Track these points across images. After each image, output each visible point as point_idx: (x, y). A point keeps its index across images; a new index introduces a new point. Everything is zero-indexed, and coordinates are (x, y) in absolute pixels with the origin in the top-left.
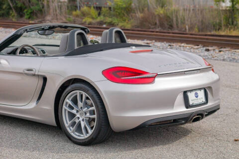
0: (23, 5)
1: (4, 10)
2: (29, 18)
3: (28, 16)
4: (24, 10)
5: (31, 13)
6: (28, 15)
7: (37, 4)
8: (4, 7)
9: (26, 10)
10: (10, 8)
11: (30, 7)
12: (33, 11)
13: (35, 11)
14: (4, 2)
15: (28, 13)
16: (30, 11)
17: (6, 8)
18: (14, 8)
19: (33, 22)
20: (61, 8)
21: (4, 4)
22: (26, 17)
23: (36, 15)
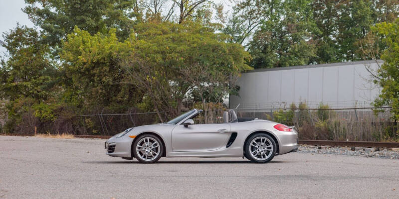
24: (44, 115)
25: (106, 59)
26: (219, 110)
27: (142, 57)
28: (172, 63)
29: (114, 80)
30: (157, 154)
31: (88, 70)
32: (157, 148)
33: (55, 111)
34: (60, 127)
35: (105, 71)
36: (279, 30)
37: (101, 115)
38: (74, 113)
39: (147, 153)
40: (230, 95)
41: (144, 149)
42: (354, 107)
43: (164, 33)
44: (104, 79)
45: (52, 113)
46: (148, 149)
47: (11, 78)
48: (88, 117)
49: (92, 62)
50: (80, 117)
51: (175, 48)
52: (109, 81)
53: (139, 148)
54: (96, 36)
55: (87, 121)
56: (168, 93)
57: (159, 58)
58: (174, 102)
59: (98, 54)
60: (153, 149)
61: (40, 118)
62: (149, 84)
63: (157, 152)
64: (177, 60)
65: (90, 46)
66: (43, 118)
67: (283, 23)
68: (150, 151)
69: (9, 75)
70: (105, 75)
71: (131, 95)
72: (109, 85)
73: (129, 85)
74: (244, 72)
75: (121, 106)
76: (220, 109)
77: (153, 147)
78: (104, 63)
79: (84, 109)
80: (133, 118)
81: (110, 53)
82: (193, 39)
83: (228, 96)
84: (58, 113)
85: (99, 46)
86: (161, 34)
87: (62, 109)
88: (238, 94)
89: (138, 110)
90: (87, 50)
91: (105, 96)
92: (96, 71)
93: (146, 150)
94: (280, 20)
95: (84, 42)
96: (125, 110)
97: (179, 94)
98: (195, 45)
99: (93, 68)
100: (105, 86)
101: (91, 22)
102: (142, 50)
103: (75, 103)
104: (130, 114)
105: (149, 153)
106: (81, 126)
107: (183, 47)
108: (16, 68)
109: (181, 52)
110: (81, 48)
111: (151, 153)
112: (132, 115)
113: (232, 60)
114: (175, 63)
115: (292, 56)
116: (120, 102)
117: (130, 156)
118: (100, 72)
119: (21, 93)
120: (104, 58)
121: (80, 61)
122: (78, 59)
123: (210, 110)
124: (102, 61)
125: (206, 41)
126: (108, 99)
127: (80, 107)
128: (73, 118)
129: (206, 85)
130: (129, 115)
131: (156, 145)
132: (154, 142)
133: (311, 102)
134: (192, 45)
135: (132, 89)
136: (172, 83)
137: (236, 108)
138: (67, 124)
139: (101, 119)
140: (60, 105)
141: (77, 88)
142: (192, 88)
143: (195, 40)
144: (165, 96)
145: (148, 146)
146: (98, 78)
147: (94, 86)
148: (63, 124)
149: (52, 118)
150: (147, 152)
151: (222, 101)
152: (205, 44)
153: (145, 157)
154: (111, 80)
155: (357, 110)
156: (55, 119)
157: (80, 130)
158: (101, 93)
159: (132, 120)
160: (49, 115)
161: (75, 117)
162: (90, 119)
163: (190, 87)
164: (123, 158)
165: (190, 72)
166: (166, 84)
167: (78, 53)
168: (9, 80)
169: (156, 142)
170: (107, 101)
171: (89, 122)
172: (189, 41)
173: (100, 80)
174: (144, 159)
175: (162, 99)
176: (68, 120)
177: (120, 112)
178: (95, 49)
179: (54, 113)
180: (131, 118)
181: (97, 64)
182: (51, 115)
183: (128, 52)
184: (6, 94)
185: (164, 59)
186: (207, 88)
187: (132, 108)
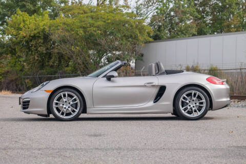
25: (41, 33)
26: (128, 71)
27: (67, 31)
28: (91, 35)
29: (47, 49)
30: (77, 111)
31: (27, 42)
32: (77, 104)
33: (3, 74)
36: (169, 14)
37: (37, 76)
38: (17, 75)
39: (65, 110)
40: (136, 60)
41: (61, 105)
42: (239, 68)
43: (85, 13)
44: (39, 49)
46: (66, 105)
48: (28, 78)
49: (30, 36)
50: (22, 78)
51: (93, 24)
52: (43, 51)
53: (57, 104)
54: (33, 16)
55: (27, 81)
56: (88, 58)
57: (81, 32)
58: (93, 66)
59: (35, 30)
60: (72, 105)
62: (73, 52)
63: (76, 108)
64: (95, 33)
65: (28, 24)
67: (172, 10)
68: (69, 107)
70: (40, 46)
71: (60, 61)
72: (43, 53)
73: (58, 53)
74: (147, 42)
75: (52, 70)
77: (71, 103)
78: (39, 37)
79: (24, 72)
81: (44, 29)
82: (107, 17)
83: (134, 61)
84: (5, 75)
85: (36, 24)
86: (82, 14)
87: (8, 72)
88: (142, 60)
89: (65, 72)
90: (26, 26)
91: (40, 62)
92: (33, 43)
93: (64, 106)
94: (170, 7)
95: (24, 21)
97: (96, 60)
98: (109, 21)
99: (31, 41)
100: (40, 54)
101: (30, 6)
102: (68, 25)
103: (18, 68)
104: (59, 76)
105: (67, 109)
106: (22, 84)
107: (100, 23)
109: (98, 27)
110: (21, 25)
111: (70, 109)
113: (138, 32)
114: (93, 35)
115: (180, 33)
116: (52, 66)
117: (46, 113)
118: (36, 44)
120: (39, 33)
121: (21, 35)
122: (19, 34)
124: (38, 35)
125: (118, 18)
126: (43, 65)
127: (21, 70)
128: (16, 80)
129: (117, 53)
131: (75, 100)
132: (73, 97)
133: (203, 64)
134: (107, 21)
135: (61, 57)
136: (91, 52)
137: (142, 70)
138: (11, 84)
139: (37, 79)
140: (6, 69)
141: (19, 57)
142: (107, 55)
143: (109, 17)
144: (86, 61)
145: (66, 102)
146: (35, 49)
147: (32, 54)
148: (9, 83)
150: (65, 108)
151: (130, 65)
152: (117, 20)
153: (63, 114)
154: (44, 49)
155: (242, 70)
156: (3, 80)
157: (21, 88)
158: (37, 60)
161: (18, 78)
163: (105, 54)
164: (39, 115)
165: (105, 42)
166: (87, 52)
167: (19, 29)
169: (75, 97)
170: (42, 66)
171: (28, 82)
172: (104, 18)
173: (36, 50)
174: (61, 116)
175: (83, 63)
176: (12, 81)
177: (52, 74)
178: (32, 26)
181: (34, 37)
183: (57, 27)
185: (85, 32)
186: (119, 55)
187: (61, 71)
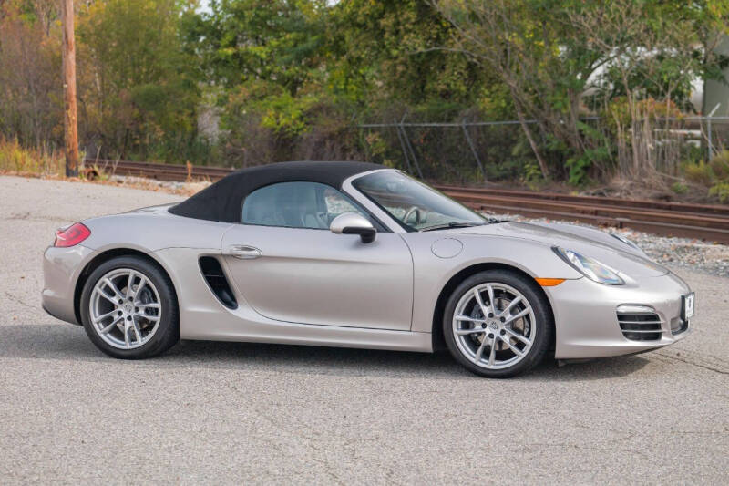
0: (564, 146)
1: (513, 158)
2: (580, 182)
3: (577, 178)
4: (568, 158)
5: (586, 168)
6: (577, 173)
7: (601, 143)
8: (515, 151)
9: (570, 161)
10: (532, 155)
11: (583, 151)
12: (592, 163)
13: (595, 163)
14: (514, 138)
15: (578, 169)
16: (582, 163)
17: (520, 152)
18: (540, 152)
19: (582, 195)
20: (663, 153)
21: (514, 142)
22: (573, 178)
23: (600, 174)
24: (283, 122)
26: (668, 118)
33: (309, 114)
34: (315, 150)
35: (408, 20)
37: (401, 124)
38: (346, 119)
45: (301, 118)
47: (228, 38)
48: (375, 130)
50: (358, 128)
52: (417, 46)
58: (560, 98)
61: (274, 129)
66: (282, 128)
69: (226, 31)
72: (419, 55)
75: (446, 104)
76: (671, 115)
79: (367, 110)
80: (470, 133)
84: (313, 119)
87: (320, 108)
89: (481, 115)
96: (453, 114)
104: (464, 124)
106: (359, 149)
108: (239, 14)
112: (467, 127)
116: (446, 95)
119: (251, 71)
123: (646, 118)
126: (423, 87)
128: (342, 132)
130: (461, 127)
137: (710, 116)
139: (402, 135)
140: (317, 99)
148: (321, 144)
149: (301, 129)
154: (420, 40)
156: (305, 134)
158: (403, 74)
159: (469, 140)
160: (294, 124)
161: (347, 129)
162: (377, 134)
163: (600, 60)
168: (224, 41)
170: (420, 95)
171: (375, 142)
176: (331, 136)
177: (441, 120)
179: (305, 118)
180: (466, 132)
182: (298, 122)
184: (216, 73)
187: (467, 111)
